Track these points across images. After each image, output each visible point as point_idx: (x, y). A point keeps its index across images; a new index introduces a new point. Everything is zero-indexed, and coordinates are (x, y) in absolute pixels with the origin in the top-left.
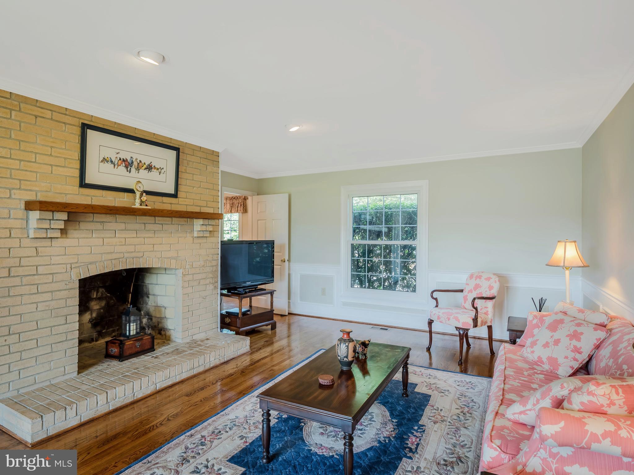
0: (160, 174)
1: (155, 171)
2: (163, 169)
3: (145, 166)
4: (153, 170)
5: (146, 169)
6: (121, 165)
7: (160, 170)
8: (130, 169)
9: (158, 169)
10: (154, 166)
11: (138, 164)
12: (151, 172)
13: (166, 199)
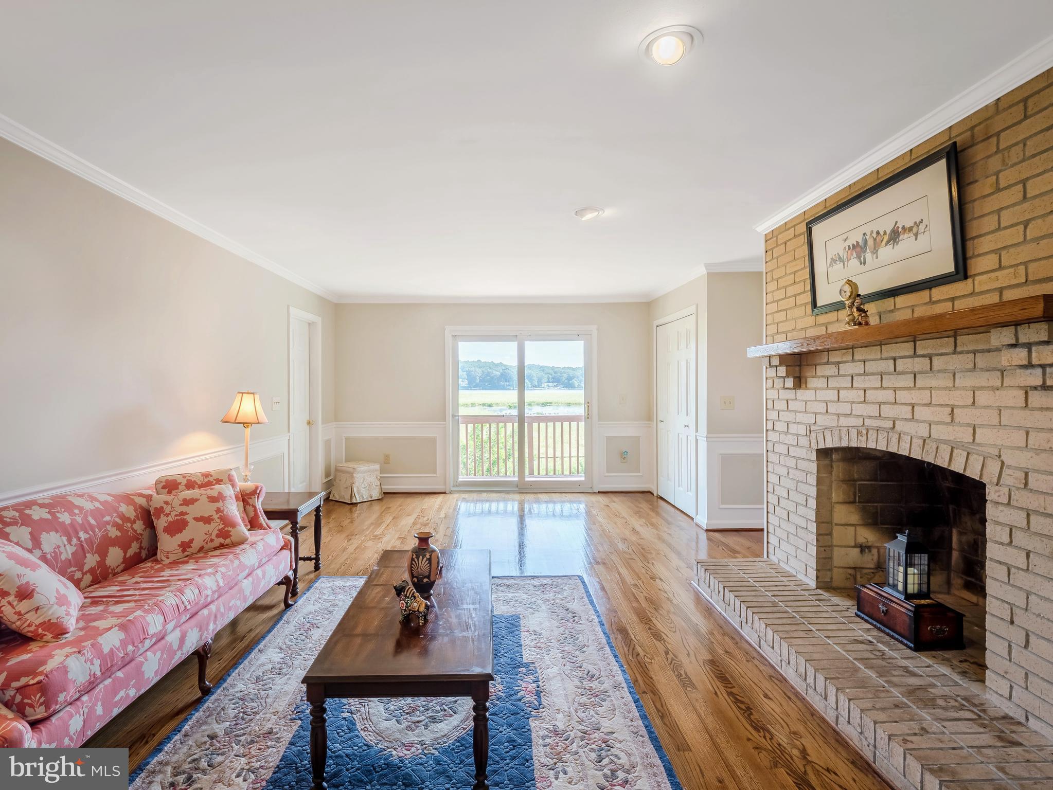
0: (916, 239)
1: (906, 235)
2: (921, 222)
3: (886, 238)
4: (901, 237)
5: (888, 243)
6: (852, 257)
7: (915, 230)
8: (864, 256)
9: (910, 229)
10: (903, 227)
11: (875, 240)
12: (898, 243)
13: (939, 293)
